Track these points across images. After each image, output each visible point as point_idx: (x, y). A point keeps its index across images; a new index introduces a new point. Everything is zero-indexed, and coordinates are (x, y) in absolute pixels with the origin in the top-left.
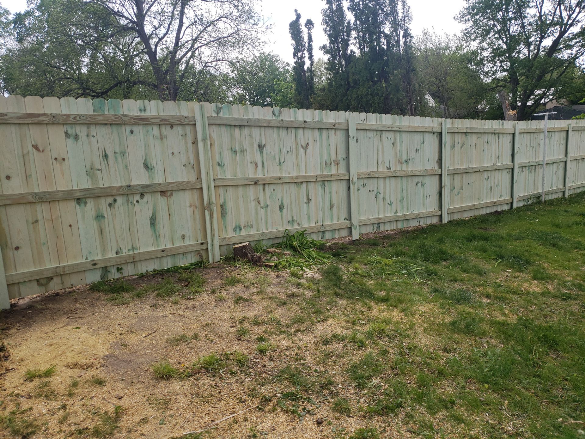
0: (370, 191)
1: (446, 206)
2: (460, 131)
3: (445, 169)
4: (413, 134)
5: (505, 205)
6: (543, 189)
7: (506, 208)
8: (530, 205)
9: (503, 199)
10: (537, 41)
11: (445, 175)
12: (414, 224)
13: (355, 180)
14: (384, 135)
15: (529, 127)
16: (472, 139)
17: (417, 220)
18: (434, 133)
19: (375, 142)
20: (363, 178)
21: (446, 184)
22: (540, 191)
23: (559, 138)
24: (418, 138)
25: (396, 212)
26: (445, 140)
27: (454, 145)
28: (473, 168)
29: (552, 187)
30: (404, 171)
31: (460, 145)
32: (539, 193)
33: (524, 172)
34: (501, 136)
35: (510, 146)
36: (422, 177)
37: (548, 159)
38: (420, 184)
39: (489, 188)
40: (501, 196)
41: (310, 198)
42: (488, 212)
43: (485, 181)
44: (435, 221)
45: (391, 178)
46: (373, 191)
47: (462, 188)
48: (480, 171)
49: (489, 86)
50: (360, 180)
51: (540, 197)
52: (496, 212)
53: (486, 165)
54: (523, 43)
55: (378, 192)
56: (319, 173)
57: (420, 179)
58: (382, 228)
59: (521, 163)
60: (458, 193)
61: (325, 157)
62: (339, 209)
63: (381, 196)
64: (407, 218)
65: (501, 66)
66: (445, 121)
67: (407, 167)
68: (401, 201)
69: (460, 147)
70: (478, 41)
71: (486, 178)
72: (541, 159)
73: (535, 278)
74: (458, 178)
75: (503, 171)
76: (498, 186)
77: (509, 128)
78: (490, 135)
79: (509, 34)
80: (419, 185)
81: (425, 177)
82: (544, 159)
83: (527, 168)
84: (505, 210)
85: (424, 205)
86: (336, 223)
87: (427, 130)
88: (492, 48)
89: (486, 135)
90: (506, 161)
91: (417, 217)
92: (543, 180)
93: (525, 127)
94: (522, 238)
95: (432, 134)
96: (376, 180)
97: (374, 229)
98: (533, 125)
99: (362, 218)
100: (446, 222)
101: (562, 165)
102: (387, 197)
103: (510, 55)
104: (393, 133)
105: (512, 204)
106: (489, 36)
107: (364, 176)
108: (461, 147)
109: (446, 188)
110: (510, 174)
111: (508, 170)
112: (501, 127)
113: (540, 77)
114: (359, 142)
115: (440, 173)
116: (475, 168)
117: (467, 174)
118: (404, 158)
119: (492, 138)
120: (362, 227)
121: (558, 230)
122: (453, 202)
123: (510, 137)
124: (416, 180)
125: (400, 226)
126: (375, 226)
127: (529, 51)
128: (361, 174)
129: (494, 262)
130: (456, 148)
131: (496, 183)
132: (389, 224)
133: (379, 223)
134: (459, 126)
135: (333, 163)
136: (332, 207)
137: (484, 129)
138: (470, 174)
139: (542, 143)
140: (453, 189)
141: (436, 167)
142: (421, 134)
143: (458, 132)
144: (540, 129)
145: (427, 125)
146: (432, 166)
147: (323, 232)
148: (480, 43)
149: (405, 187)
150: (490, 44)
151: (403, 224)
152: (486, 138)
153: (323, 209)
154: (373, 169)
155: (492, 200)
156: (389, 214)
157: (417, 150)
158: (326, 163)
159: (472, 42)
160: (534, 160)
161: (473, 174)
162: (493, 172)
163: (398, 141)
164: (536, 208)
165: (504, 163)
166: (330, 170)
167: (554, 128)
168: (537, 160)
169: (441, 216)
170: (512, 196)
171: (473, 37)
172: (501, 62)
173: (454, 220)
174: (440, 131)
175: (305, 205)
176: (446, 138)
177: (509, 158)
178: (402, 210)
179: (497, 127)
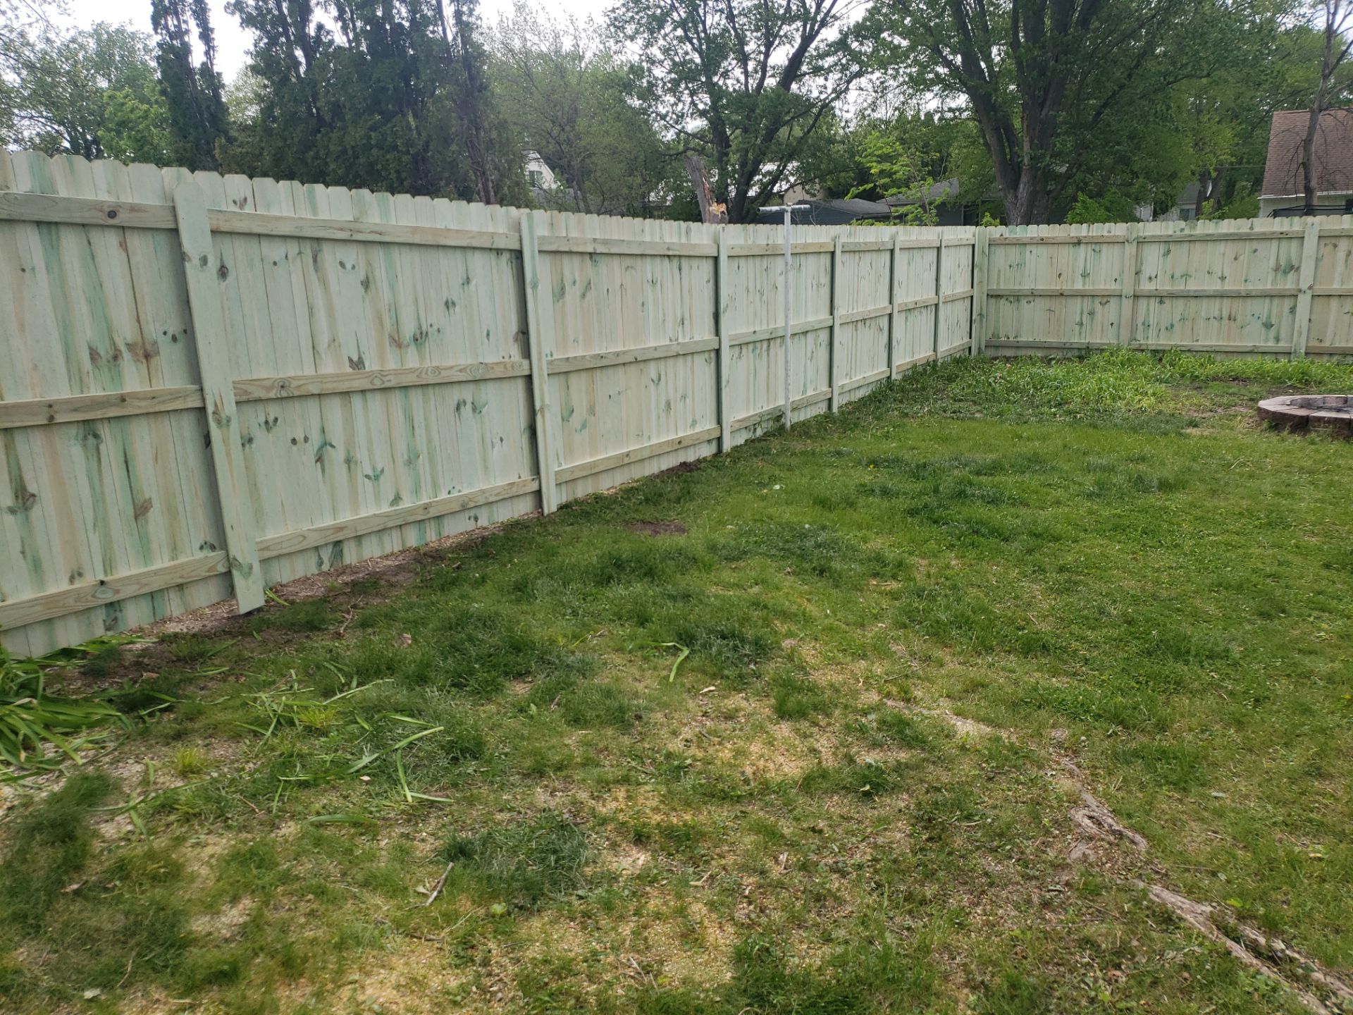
0: (294, 441)
1: (552, 465)
2: (575, 249)
3: (540, 359)
4: (431, 255)
5: (705, 445)
6: (787, 398)
7: (707, 451)
8: (759, 440)
9: (698, 429)
10: (760, 52)
11: (541, 376)
12: (458, 528)
13: (230, 409)
14: (330, 256)
15: (750, 242)
16: (609, 273)
17: (467, 514)
18: (499, 252)
19: (297, 279)
20: (258, 400)
21: (547, 402)
22: (781, 402)
23: (815, 268)
24: (450, 266)
25: (397, 499)
26: (534, 274)
27: (563, 289)
28: (617, 354)
29: (804, 392)
30: (412, 371)
31: (578, 288)
32: (778, 409)
33: (744, 359)
34: (685, 263)
35: (708, 290)
36: (471, 387)
37: (796, 323)
38: (469, 406)
39: (663, 404)
40: (694, 422)
41: (32, 488)
42: (664, 467)
43: (652, 386)
44: (523, 509)
45: (369, 395)
46: (306, 440)
47: (592, 411)
48: (636, 361)
49: (669, 149)
50: (249, 410)
51: (780, 416)
52: (684, 465)
53: (652, 344)
54: (732, 56)
55: (326, 444)
56: (62, 392)
57: (467, 393)
58: (351, 556)
59: (736, 336)
60: (584, 426)
61: (86, 332)
62: (172, 513)
63: (336, 457)
64: (433, 512)
65: (693, 103)
66: (530, 217)
67: (422, 359)
68: (409, 462)
69: (578, 294)
70: (640, 41)
71: (655, 378)
72: (781, 323)
73: (783, 713)
74: (579, 384)
75: (696, 357)
76: (684, 397)
77: (705, 242)
78: (658, 259)
79: (705, 31)
80: (467, 411)
81: (482, 386)
82: (786, 324)
83: (751, 347)
84: (705, 459)
85: (486, 468)
86: (167, 564)
87: (475, 243)
88: (672, 60)
89: (648, 259)
90: (702, 333)
91: (467, 507)
92: (787, 375)
93: (742, 242)
94: (745, 553)
95: (493, 256)
96: (313, 405)
97: (320, 563)
98: (760, 235)
99: (273, 533)
100: (554, 509)
101: (824, 336)
102: (361, 455)
103: (709, 78)
104: (361, 249)
105: (719, 440)
106: (662, 32)
107: (262, 394)
108: (583, 296)
109: (547, 415)
110: (713, 364)
111: (706, 355)
112: (684, 240)
113: (771, 134)
114: (230, 279)
115: (527, 373)
116: (624, 353)
117: (605, 371)
118: (408, 329)
119: (665, 269)
120: (275, 566)
121: (828, 517)
122: (570, 451)
123: (707, 266)
124: (455, 394)
125: (412, 539)
126: (326, 554)
127: (746, 73)
128: (250, 389)
129: (670, 659)
130: (568, 297)
131: (680, 392)
132: (374, 539)
133: (338, 543)
134: (573, 234)
135: (126, 355)
136: (141, 510)
137: (640, 243)
138: (611, 371)
139: (780, 281)
140: (567, 414)
141: (515, 352)
142: (459, 254)
143: (570, 253)
144: (775, 246)
145: (475, 228)
146: (504, 352)
147: (110, 605)
148: (647, 47)
149: (419, 418)
150: (666, 51)
151: (422, 533)
152: (649, 269)
153: (101, 522)
154: (298, 369)
155: (672, 437)
156: (372, 508)
157: (449, 305)
158: (94, 355)
159: (628, 43)
160: (765, 327)
161: (621, 370)
162: (671, 362)
163: (381, 274)
164: (775, 445)
165: (697, 338)
166: (117, 377)
167: (806, 245)
168: (772, 326)
169: (538, 494)
170: (719, 422)
171: (630, 29)
172: (692, 94)
173: (576, 501)
174: (517, 247)
175: (9, 520)
176: (535, 266)
177: (709, 321)
178: (417, 490)
179: (675, 240)
